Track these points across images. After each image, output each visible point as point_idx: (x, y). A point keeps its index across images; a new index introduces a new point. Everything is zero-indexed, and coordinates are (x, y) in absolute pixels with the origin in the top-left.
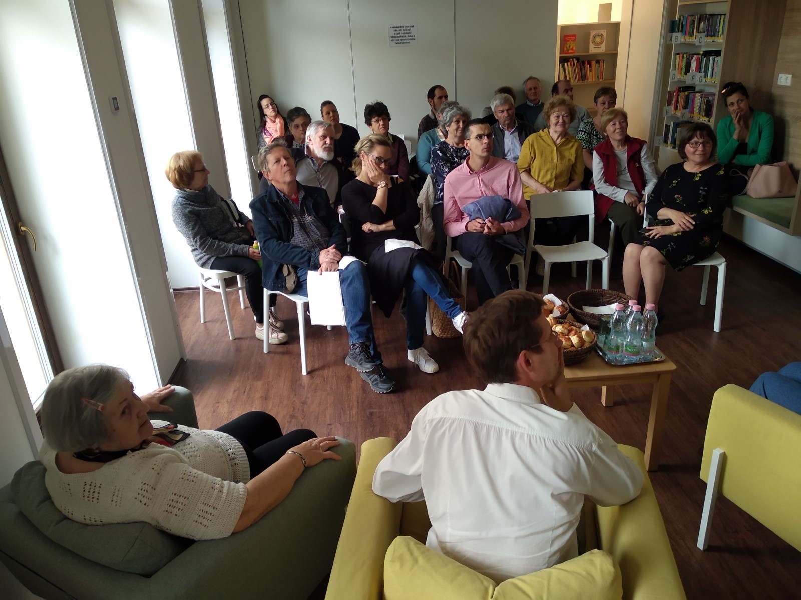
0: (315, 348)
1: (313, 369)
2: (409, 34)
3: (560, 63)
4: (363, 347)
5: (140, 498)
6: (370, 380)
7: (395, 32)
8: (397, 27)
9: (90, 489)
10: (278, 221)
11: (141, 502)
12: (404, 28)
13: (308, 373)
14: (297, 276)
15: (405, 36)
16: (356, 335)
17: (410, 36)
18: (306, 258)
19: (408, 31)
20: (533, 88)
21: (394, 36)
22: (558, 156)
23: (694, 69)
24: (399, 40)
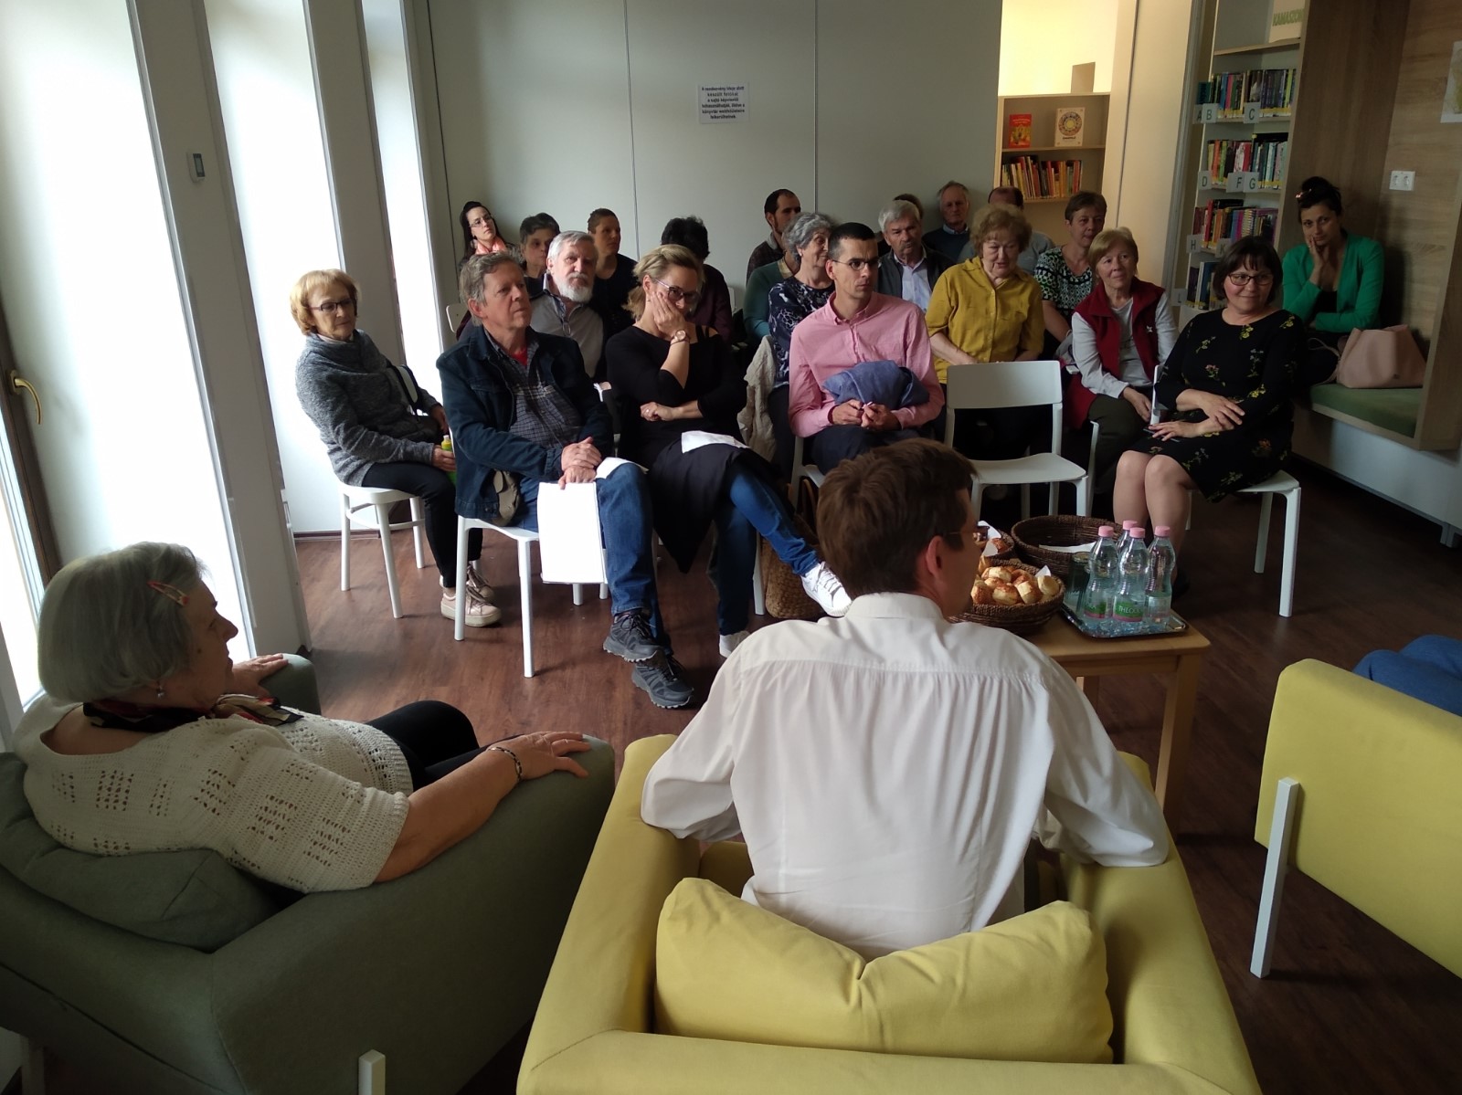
0: (549, 634)
1: (545, 667)
2: (735, 102)
3: (1002, 164)
4: (637, 618)
5: (206, 797)
6: (649, 684)
7: (710, 98)
8: (713, 89)
9: (112, 784)
10: (487, 393)
11: (205, 805)
12: (727, 91)
13: (535, 674)
14: (519, 493)
15: (728, 106)
16: (624, 596)
17: (734, 105)
18: (538, 458)
19: (732, 97)
20: (954, 204)
21: (708, 104)
22: (999, 305)
23: (1241, 166)
24: (716, 112)
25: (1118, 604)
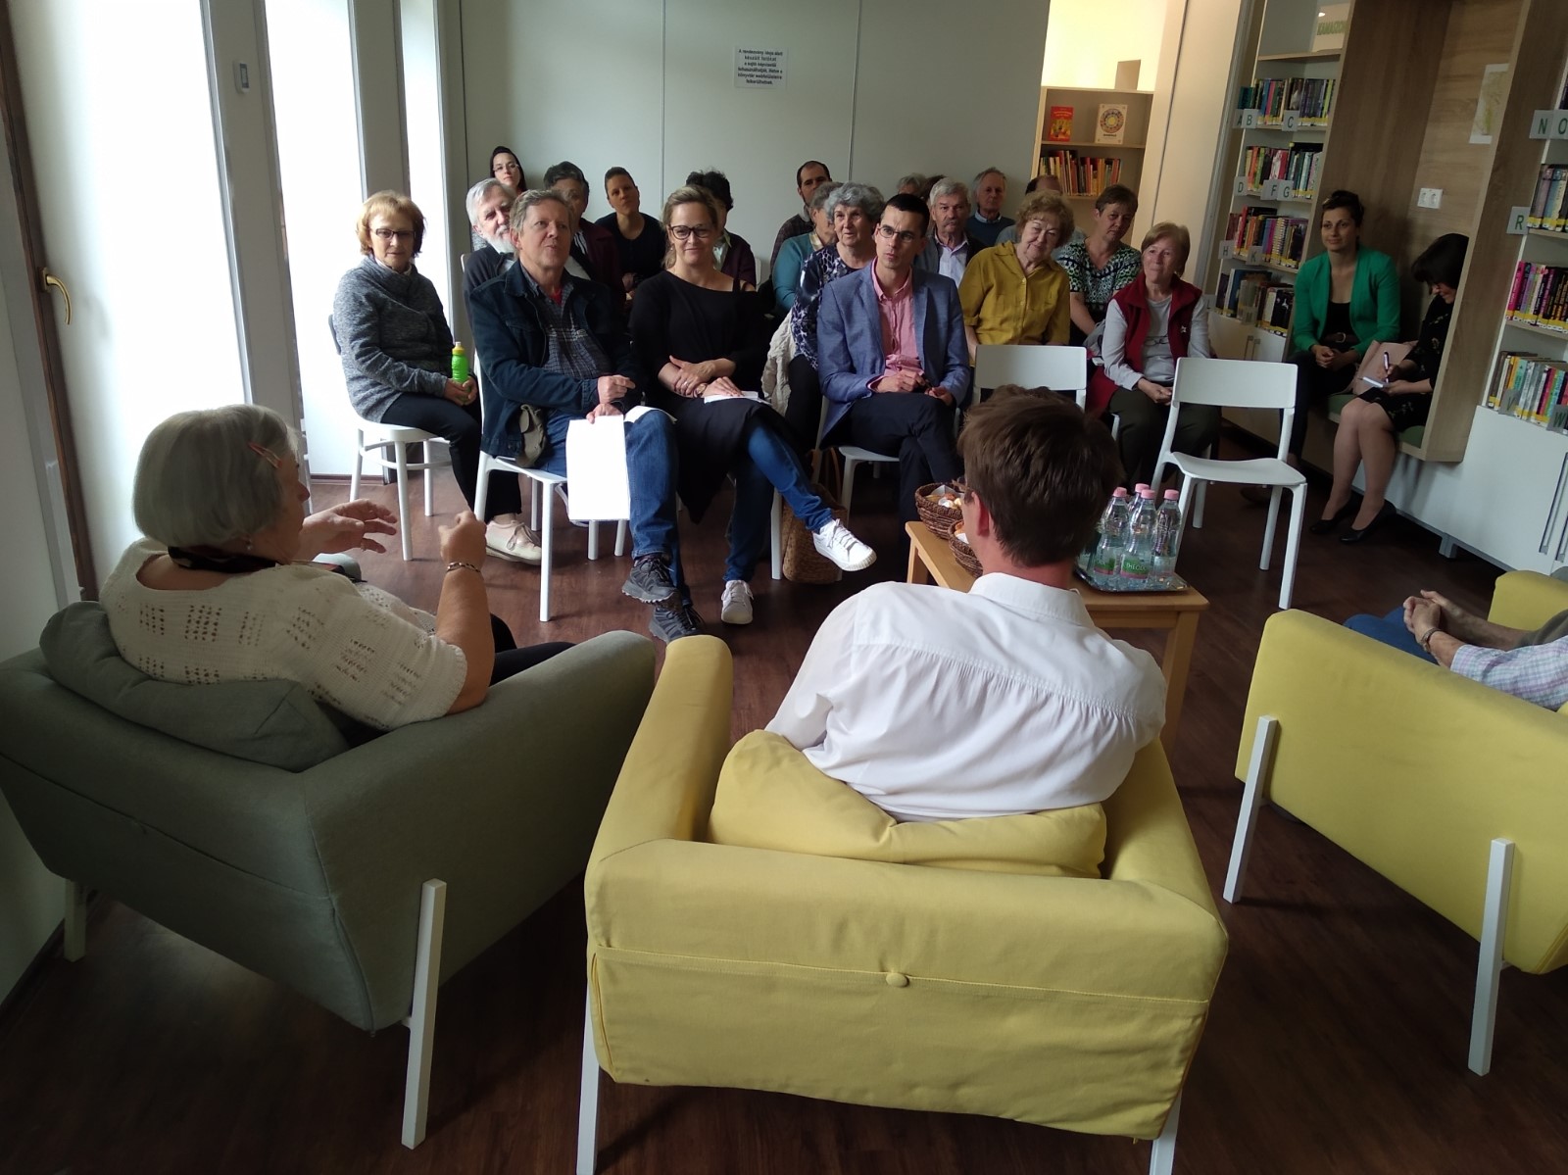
0: (564, 584)
1: (561, 613)
2: (773, 68)
3: (1041, 157)
4: (657, 562)
5: (296, 632)
7: (747, 61)
8: (751, 52)
9: (200, 617)
10: (521, 330)
11: (296, 639)
12: (765, 56)
13: (551, 619)
14: (545, 434)
15: (765, 71)
16: (644, 540)
17: (770, 71)
18: (573, 393)
19: (770, 62)
20: (992, 191)
21: (745, 67)
22: (1029, 295)
23: (1277, 174)
24: (752, 76)
25: (1126, 561)
